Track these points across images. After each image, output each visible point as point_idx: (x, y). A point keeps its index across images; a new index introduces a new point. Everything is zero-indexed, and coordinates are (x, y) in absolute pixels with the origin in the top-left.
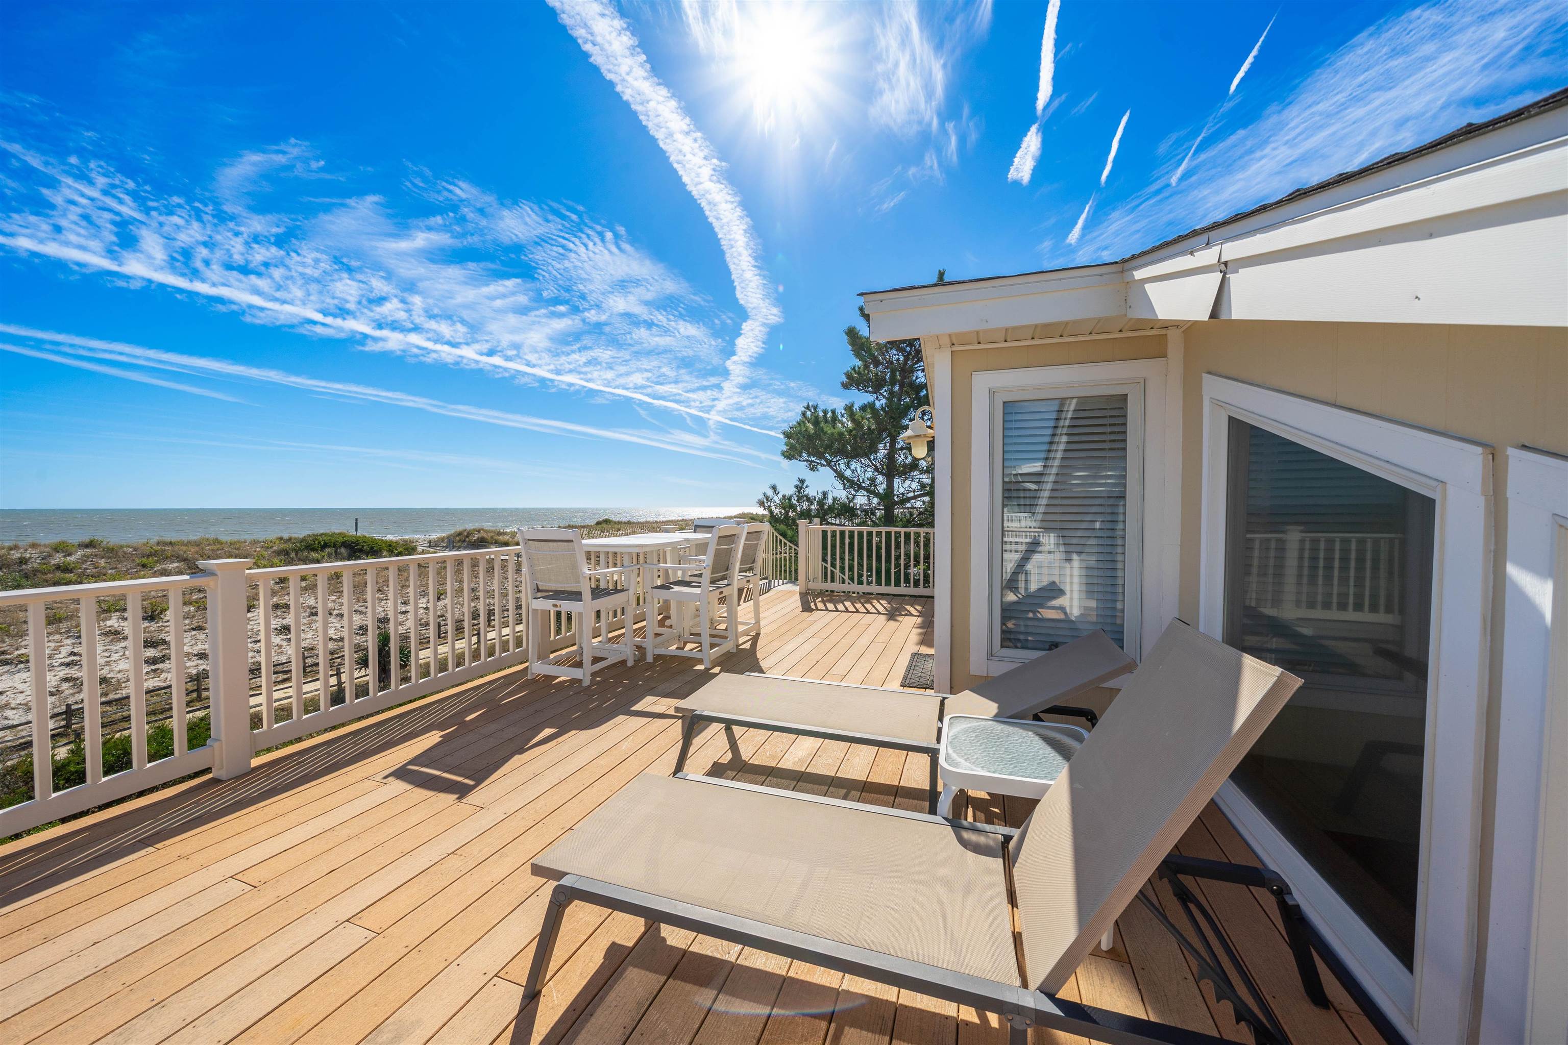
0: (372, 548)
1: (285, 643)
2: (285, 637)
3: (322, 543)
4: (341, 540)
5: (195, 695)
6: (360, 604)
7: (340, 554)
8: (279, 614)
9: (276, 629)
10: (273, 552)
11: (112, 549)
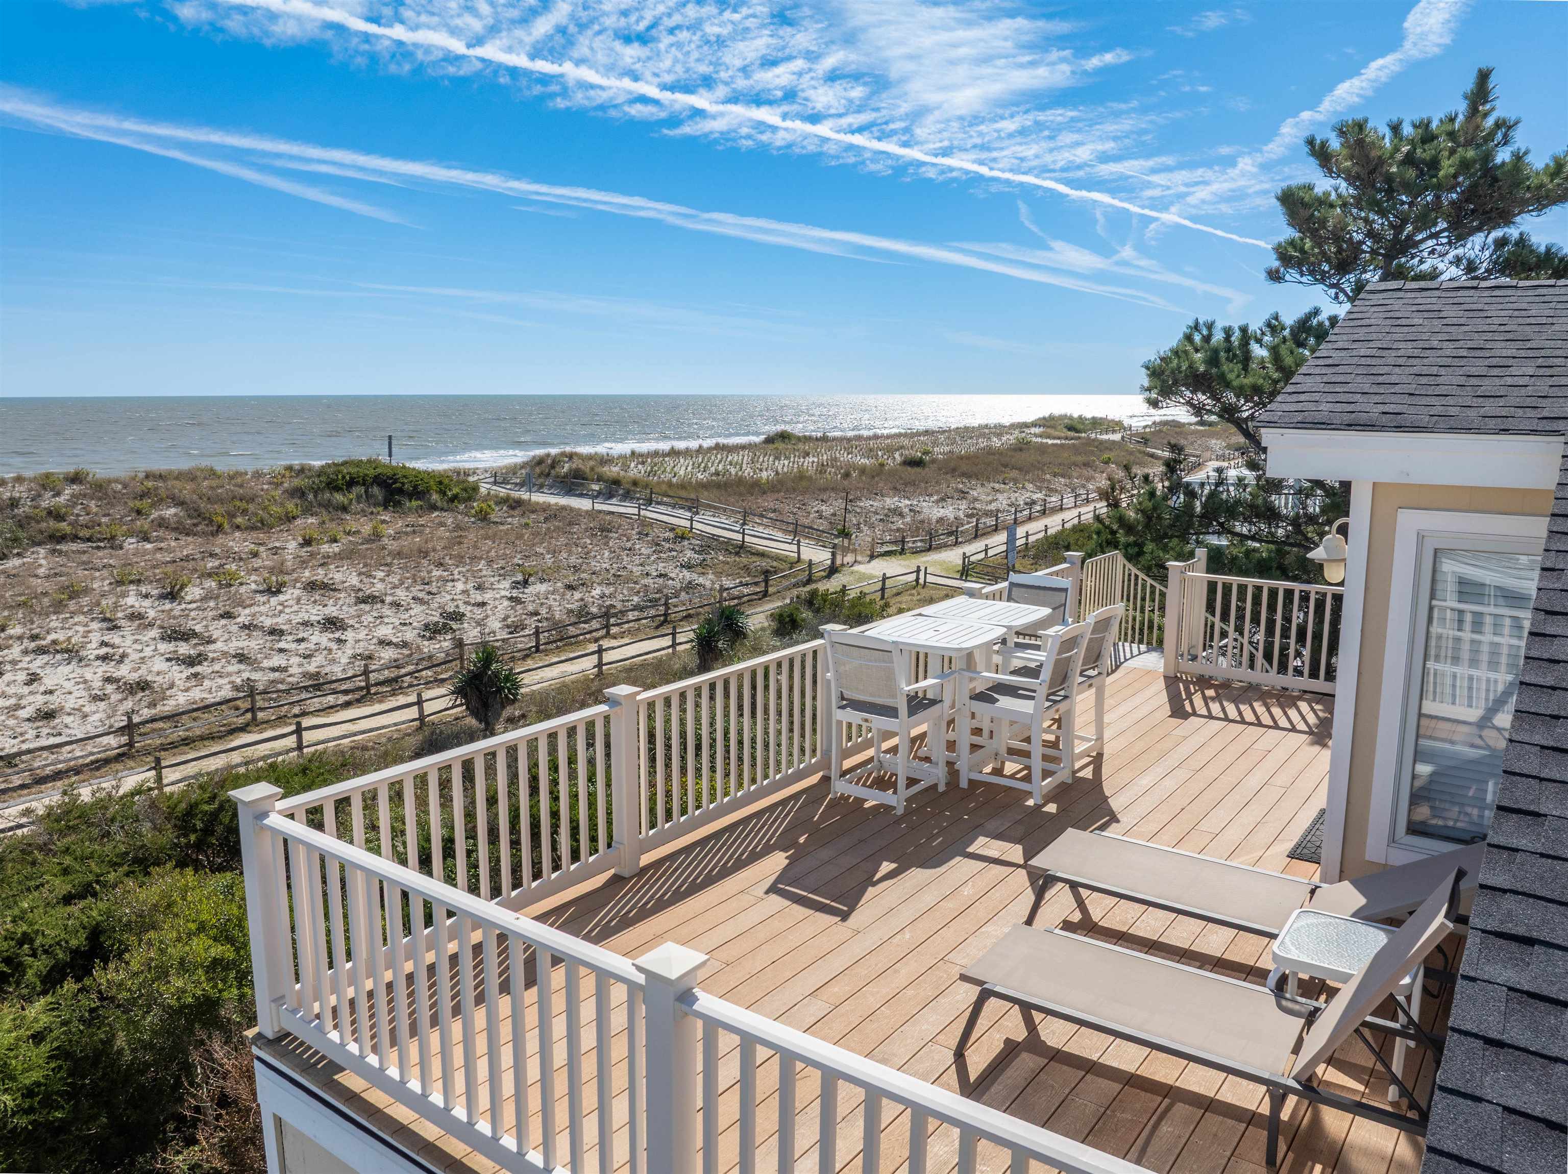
0: (415, 487)
1: (334, 646)
2: (331, 636)
3: (348, 478)
4: (371, 472)
5: (249, 716)
6: (418, 587)
7: (373, 496)
8: (318, 598)
9: (319, 622)
10: (284, 492)
11: (101, 486)
